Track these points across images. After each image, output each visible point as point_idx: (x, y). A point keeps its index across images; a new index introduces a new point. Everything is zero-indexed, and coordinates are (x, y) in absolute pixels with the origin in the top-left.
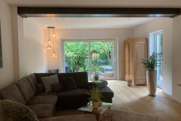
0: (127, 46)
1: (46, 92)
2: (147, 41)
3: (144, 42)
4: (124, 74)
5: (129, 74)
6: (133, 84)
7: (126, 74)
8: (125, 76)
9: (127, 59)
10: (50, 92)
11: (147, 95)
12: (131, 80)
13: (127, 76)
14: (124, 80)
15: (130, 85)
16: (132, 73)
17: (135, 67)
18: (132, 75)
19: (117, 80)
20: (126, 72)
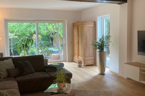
0: (76, 28)
1: (2, 78)
2: (95, 24)
3: (92, 25)
4: (73, 55)
5: (78, 55)
6: (83, 64)
7: (75, 55)
8: (74, 58)
9: (76, 41)
10: (7, 77)
11: (98, 74)
12: (81, 61)
13: (76, 57)
14: (73, 62)
15: (80, 66)
16: (82, 54)
17: (84, 49)
18: (82, 57)
19: (66, 62)
20: (75, 53)
